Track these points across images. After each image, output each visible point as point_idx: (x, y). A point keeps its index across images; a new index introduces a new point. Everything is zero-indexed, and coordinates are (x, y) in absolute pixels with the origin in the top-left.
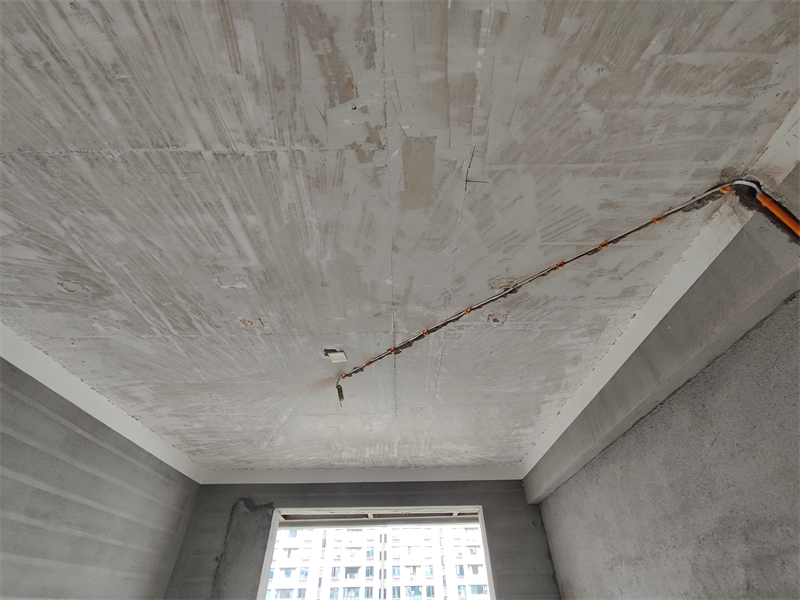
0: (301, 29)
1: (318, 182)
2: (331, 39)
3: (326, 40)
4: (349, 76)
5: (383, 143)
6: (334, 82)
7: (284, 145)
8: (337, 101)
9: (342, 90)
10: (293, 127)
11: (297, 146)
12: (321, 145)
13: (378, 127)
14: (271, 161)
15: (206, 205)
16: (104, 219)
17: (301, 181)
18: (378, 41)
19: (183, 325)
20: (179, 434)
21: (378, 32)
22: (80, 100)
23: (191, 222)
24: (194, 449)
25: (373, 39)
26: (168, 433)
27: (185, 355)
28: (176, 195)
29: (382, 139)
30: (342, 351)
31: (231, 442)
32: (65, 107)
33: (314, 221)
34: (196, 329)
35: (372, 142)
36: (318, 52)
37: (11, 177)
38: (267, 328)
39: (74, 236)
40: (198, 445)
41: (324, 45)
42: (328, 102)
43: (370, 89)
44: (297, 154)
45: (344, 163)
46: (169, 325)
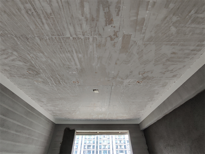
0: (101, 5)
1: (99, 46)
2: (109, 8)
3: (107, 8)
4: (112, 18)
5: (118, 36)
6: (108, 19)
7: (92, 36)
8: (107, 24)
9: (109, 21)
10: (95, 31)
11: (95, 36)
12: (101, 36)
13: (117, 32)
14: (88, 40)
15: (69, 51)
16: (41, 54)
17: (95, 45)
18: (121, 8)
19: (57, 83)
20: (52, 111)
21: (121, 6)
22: (40, 23)
23: (64, 56)
24: (55, 115)
25: (120, 8)
26: (49, 111)
27: (57, 91)
28: (61, 49)
29: (117, 35)
30: (98, 90)
31: (65, 113)
32: (36, 25)
33: (96, 56)
34: (61, 84)
35: (115, 36)
36: (105, 11)
37: (19, 43)
38: (79, 84)
39: (33, 59)
40: (57, 114)
41: (106, 10)
42: (105, 25)
43: (117, 21)
44: (95, 38)
45: (107, 41)
46: (54, 82)
